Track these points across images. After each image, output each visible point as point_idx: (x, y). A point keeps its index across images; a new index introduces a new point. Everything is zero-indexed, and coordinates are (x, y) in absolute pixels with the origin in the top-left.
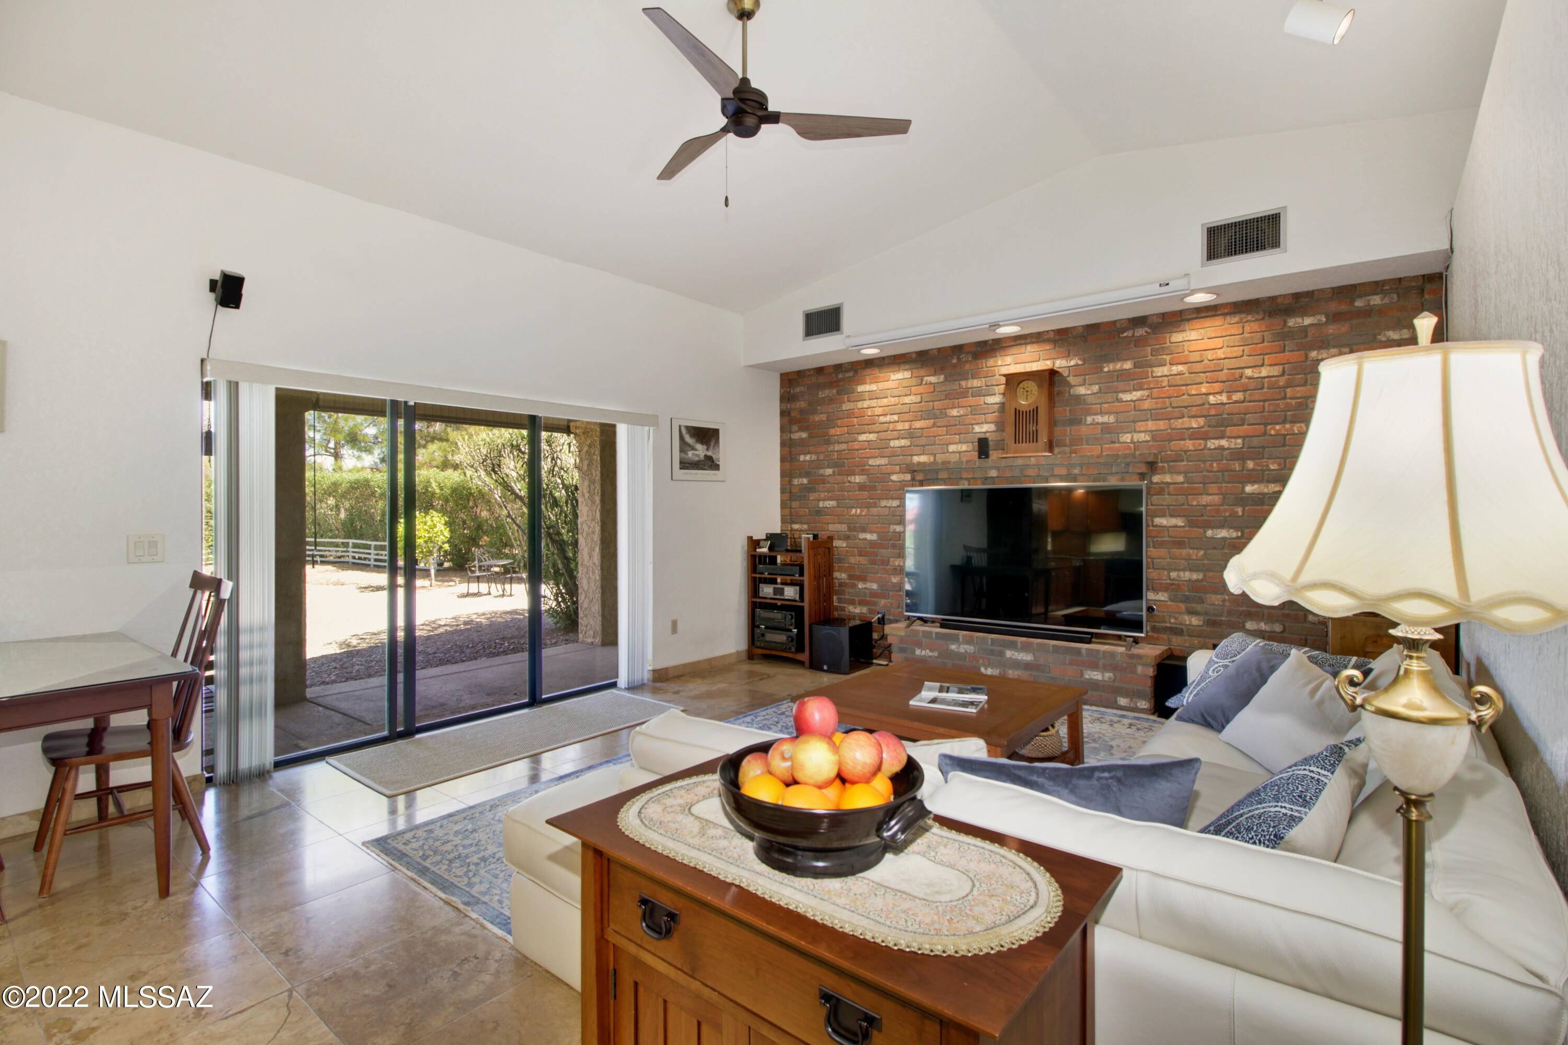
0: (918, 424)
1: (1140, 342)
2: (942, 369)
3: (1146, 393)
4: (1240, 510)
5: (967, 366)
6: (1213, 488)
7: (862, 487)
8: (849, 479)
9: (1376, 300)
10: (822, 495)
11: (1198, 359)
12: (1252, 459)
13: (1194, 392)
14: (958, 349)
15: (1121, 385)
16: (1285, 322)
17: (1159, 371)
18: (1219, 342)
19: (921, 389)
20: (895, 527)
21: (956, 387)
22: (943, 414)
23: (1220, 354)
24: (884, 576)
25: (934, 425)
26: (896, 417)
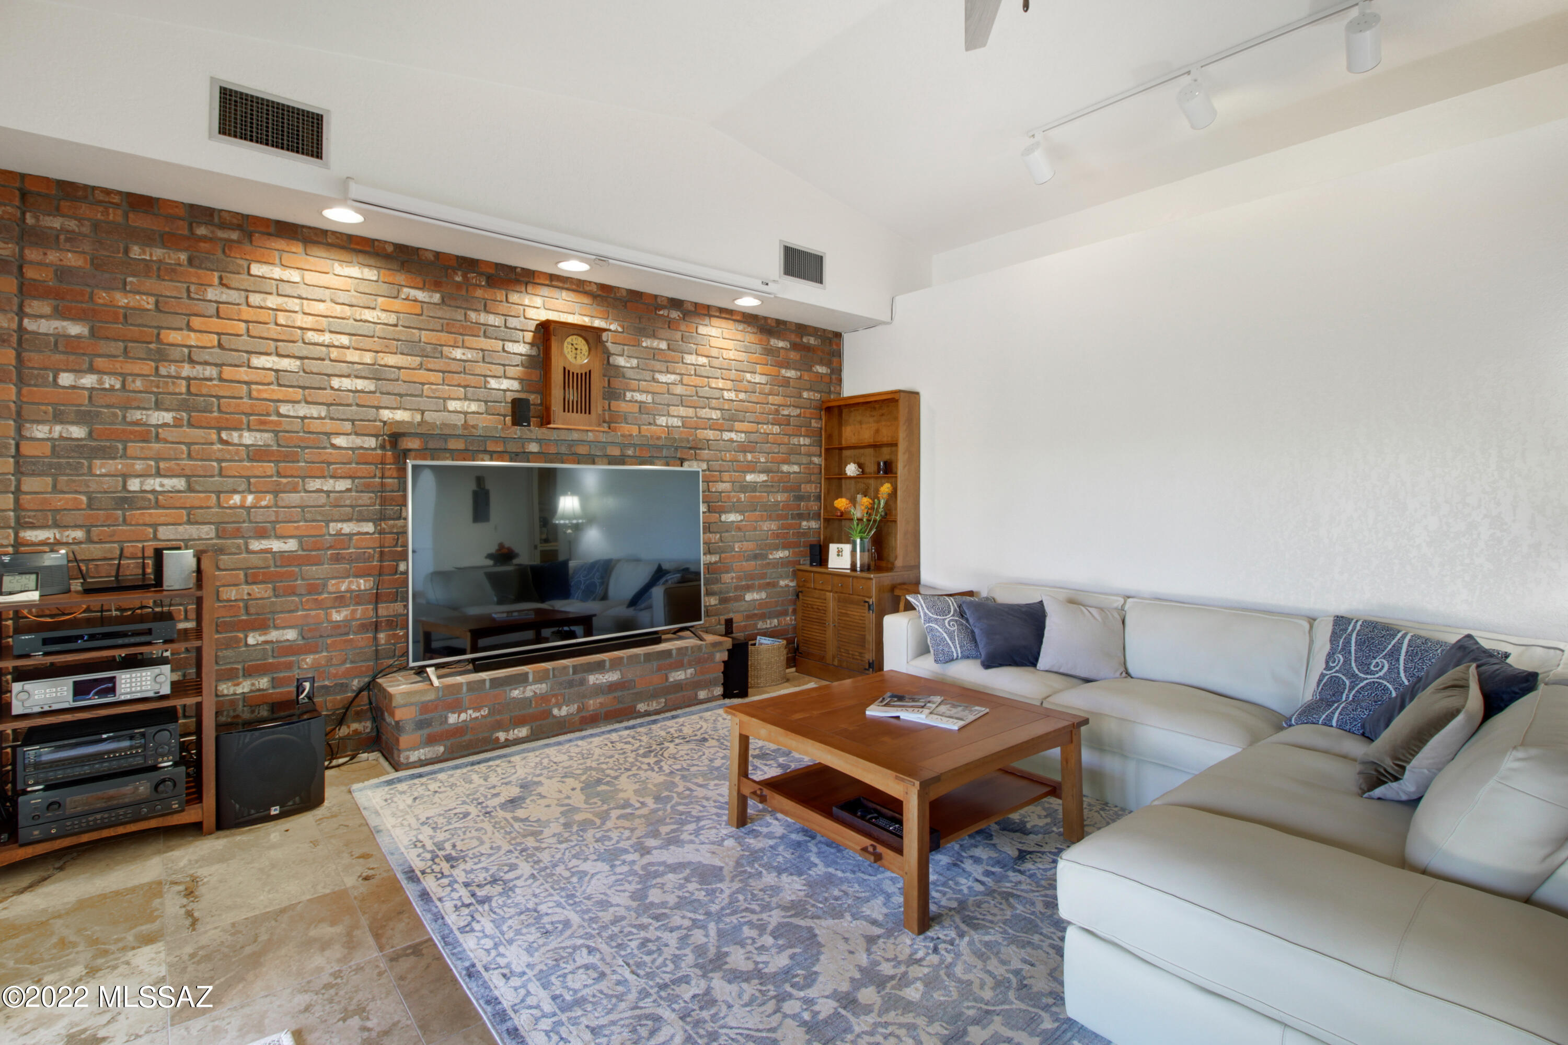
0: (391, 360)
1: (670, 324)
2: (436, 285)
3: (678, 378)
4: (742, 496)
5: (479, 293)
6: (726, 476)
7: (257, 454)
8: (224, 435)
9: (812, 341)
10: (139, 466)
11: (716, 355)
12: (750, 452)
13: (714, 386)
14: (468, 264)
15: (658, 365)
16: (769, 341)
17: (689, 359)
18: (730, 344)
19: (397, 304)
20: (340, 525)
21: (459, 315)
22: (437, 351)
23: (732, 355)
24: (313, 613)
25: (420, 367)
26: (345, 340)
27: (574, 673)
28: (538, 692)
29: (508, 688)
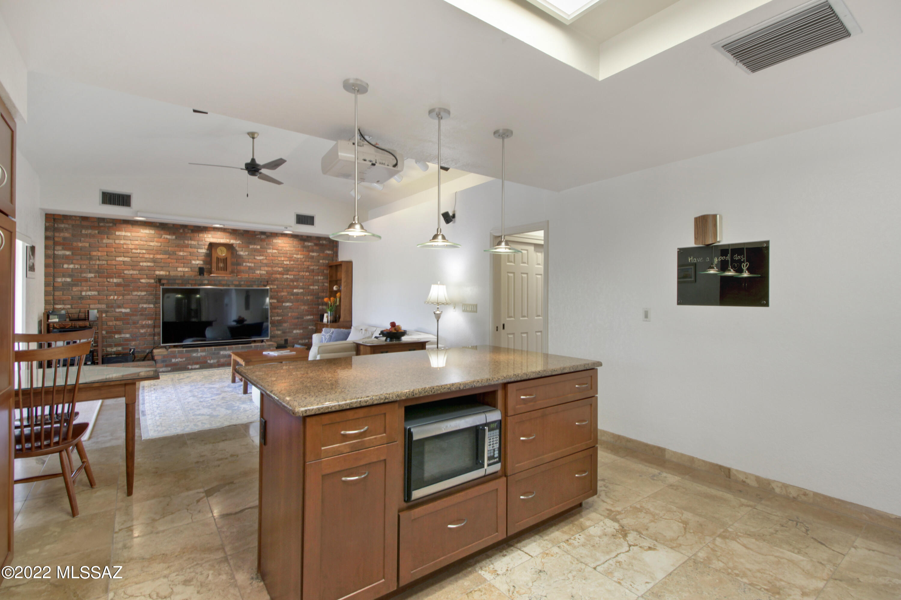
0: (159, 256)
1: (262, 240)
2: (174, 234)
3: (265, 257)
4: (292, 297)
5: (188, 235)
6: (285, 290)
7: (118, 285)
8: (108, 280)
9: (324, 242)
10: (85, 288)
11: (281, 249)
12: (296, 282)
13: (280, 259)
14: (184, 227)
15: (256, 254)
16: (304, 243)
17: (269, 251)
18: (287, 245)
19: (161, 240)
20: (143, 305)
21: (182, 242)
22: (174, 253)
23: (287, 249)
24: (134, 330)
25: (169, 258)
26: (144, 251)
27: (215, 350)
28: (202, 355)
29: (192, 353)
